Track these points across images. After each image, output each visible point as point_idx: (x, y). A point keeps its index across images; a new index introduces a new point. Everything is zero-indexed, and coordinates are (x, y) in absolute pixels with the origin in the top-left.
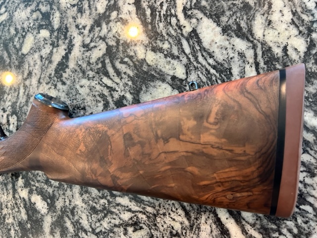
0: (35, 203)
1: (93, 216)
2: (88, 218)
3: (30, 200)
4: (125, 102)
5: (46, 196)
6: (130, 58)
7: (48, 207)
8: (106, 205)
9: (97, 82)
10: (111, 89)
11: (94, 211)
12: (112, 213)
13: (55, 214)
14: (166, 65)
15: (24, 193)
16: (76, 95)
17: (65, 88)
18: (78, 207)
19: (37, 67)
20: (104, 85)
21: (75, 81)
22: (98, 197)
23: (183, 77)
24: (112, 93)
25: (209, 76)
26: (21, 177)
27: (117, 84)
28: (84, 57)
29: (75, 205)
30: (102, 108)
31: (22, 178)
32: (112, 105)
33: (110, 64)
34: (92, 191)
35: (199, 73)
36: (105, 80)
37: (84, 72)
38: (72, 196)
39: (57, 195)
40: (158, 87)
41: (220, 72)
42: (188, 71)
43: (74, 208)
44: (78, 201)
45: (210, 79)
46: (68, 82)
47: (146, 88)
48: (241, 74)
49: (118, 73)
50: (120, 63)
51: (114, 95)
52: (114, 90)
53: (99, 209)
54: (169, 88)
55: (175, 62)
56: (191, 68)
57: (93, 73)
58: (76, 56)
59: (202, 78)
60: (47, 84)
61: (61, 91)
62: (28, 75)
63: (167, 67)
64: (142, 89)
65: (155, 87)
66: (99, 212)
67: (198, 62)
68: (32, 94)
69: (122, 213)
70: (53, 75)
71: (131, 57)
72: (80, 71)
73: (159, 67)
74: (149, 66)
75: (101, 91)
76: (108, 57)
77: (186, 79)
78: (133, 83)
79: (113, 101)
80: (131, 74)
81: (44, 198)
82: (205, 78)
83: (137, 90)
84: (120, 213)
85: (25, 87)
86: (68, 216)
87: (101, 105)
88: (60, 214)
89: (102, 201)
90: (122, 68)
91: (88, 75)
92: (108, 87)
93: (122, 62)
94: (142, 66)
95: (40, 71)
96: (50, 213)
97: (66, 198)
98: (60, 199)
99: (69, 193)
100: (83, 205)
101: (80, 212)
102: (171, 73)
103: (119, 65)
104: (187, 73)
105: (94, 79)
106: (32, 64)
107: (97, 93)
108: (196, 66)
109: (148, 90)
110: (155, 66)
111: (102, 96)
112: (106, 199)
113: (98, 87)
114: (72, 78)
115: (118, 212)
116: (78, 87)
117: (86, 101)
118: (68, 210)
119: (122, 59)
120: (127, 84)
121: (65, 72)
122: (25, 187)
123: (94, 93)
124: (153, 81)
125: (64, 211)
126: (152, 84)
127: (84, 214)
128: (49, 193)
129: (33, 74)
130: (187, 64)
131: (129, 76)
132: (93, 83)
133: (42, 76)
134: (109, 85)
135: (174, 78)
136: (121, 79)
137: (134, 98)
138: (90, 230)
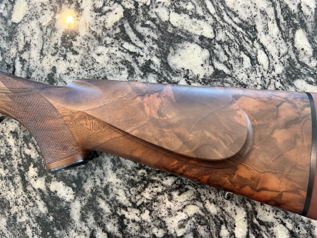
0: (56, 192)
1: (131, 190)
2: (125, 193)
3: (48, 189)
4: (152, 67)
5: (70, 181)
6: (152, 21)
7: (74, 193)
8: (146, 175)
9: (117, 49)
10: (135, 55)
11: (132, 184)
12: (153, 181)
13: (84, 198)
14: (192, 26)
15: (40, 184)
16: (93, 64)
17: (77, 57)
18: (112, 184)
19: (36, 37)
20: (125, 51)
21: (89, 49)
22: (135, 169)
23: (211, 36)
24: (136, 58)
25: (236, 33)
26: (32, 165)
27: (141, 49)
28: (98, 22)
29: (109, 182)
30: (127, 75)
31: (34, 167)
32: (138, 71)
33: (130, 28)
34: (127, 164)
35: (226, 31)
36: (126, 45)
37: (99, 39)
38: (104, 174)
39: (84, 177)
40: (186, 48)
41: (246, 29)
42: (215, 30)
43: (107, 186)
44: (112, 178)
45: (238, 37)
46: (81, 52)
47: (174, 49)
48: (265, 30)
49: (141, 37)
50: (142, 26)
51: (139, 61)
52: (139, 55)
53: (138, 180)
54: (199, 48)
55: (201, 22)
56: (218, 28)
57: (111, 39)
58: (87, 22)
59: (230, 36)
60: (53, 55)
61: (73, 61)
62: (25, 46)
63: (194, 27)
64: (169, 52)
65: (183, 48)
66: (138, 184)
67: (224, 21)
68: (34, 68)
69: (164, 179)
70: (59, 44)
71: (154, 20)
72: (94, 38)
73: (185, 28)
74: (174, 27)
75: (123, 58)
76: (127, 21)
77: (214, 38)
78: (159, 47)
79: (138, 66)
80: (156, 37)
81: (68, 183)
82: (232, 36)
83: (164, 53)
84: (162, 180)
85: (22, 61)
86: (101, 197)
87: (125, 74)
88: (91, 196)
89: (140, 172)
90: (145, 31)
91: (106, 41)
92: (131, 53)
93: (144, 25)
94: (167, 28)
95: (42, 41)
96: (78, 198)
97: (96, 177)
98: (89, 181)
99: (98, 171)
100: (119, 181)
101: (115, 189)
102: (199, 33)
103: (140, 29)
104: (214, 32)
105: (113, 45)
106: (28, 33)
107: (118, 61)
108: (222, 25)
109: (176, 51)
110: (181, 27)
111: (125, 62)
112: (144, 169)
113: (119, 54)
114: (86, 46)
115: (159, 179)
116: (95, 56)
117: (106, 70)
118: (100, 190)
119: (143, 23)
120: (152, 48)
121: (76, 40)
122: (39, 176)
123: (115, 61)
124: (181, 42)
125: (95, 192)
126: (180, 45)
127: (120, 190)
128: (73, 176)
129: (32, 45)
130: (214, 23)
131: (153, 39)
132: (113, 50)
133: (44, 47)
134: (131, 50)
135: (202, 38)
136: (145, 42)
137: (162, 62)
138: (130, 205)
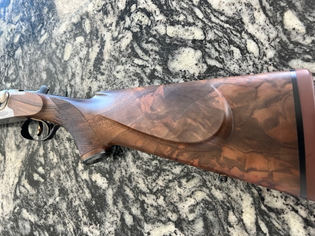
0: (96, 181)
1: (148, 178)
2: (144, 181)
3: (91, 179)
4: (156, 74)
5: (104, 172)
6: (153, 37)
7: (107, 182)
8: (158, 165)
9: (130, 65)
10: (143, 67)
11: (149, 173)
12: (164, 170)
13: (114, 186)
14: (185, 33)
15: (85, 176)
16: (114, 80)
17: (104, 77)
18: (134, 174)
19: (78, 68)
20: (136, 65)
21: (111, 69)
22: (149, 160)
23: (202, 37)
24: (144, 69)
25: (224, 30)
26: (80, 162)
27: (147, 61)
28: (116, 47)
29: (131, 172)
30: (138, 84)
32: (146, 79)
33: (138, 47)
34: (143, 156)
35: (215, 30)
36: (137, 61)
37: (117, 60)
38: (127, 165)
39: (114, 169)
40: (182, 53)
41: (233, 24)
42: (205, 32)
43: (130, 176)
44: (133, 169)
45: (226, 33)
46: (106, 72)
47: (172, 56)
48: (252, 21)
49: (146, 52)
50: (146, 43)
51: (146, 71)
52: (146, 67)
53: (153, 170)
54: (192, 51)
55: (193, 28)
56: (207, 29)
57: (126, 58)
58: (108, 50)
59: (219, 34)
60: (89, 78)
61: (102, 80)
62: (72, 76)
63: (187, 34)
64: (169, 59)
65: (179, 53)
66: (153, 173)
67: (212, 22)
68: (78, 90)
69: (173, 168)
70: (92, 70)
71: (154, 36)
72: (114, 60)
73: (179, 36)
74: (171, 38)
75: (134, 71)
76: (135, 42)
77: (205, 39)
78: (160, 57)
79: (146, 76)
80: (157, 49)
81: (103, 175)
82: (221, 33)
83: (164, 61)
84: (172, 168)
85: (71, 86)
86: (126, 185)
87: (137, 83)
88: (119, 184)
89: (154, 162)
90: (149, 47)
91: (122, 61)
92: (140, 66)
93: (148, 42)
94: (165, 40)
95: (81, 70)
96: (110, 187)
97: (122, 169)
98: (117, 172)
99: (123, 163)
100: (139, 171)
101: (136, 178)
102: (191, 38)
103: (145, 45)
104: (205, 34)
105: (128, 63)
106: (74, 67)
107: (131, 74)
108: (211, 26)
109: (174, 57)
110: (176, 37)
111: (136, 74)
112: (157, 160)
113: (132, 69)
114: (109, 68)
115: (169, 168)
116: (115, 73)
117: (124, 83)
118: (125, 179)
119: (147, 40)
120: (155, 59)
121: (102, 65)
122: (84, 169)
123: (129, 74)
124: (177, 49)
125: (122, 181)
126: (176, 52)
127: (140, 179)
128: (106, 169)
129: (76, 74)
130: (203, 26)
131: (156, 52)
132: (127, 67)
133: (83, 74)
134: (140, 64)
135: (194, 41)
136: (149, 56)
137: (164, 69)
138: (148, 191)
